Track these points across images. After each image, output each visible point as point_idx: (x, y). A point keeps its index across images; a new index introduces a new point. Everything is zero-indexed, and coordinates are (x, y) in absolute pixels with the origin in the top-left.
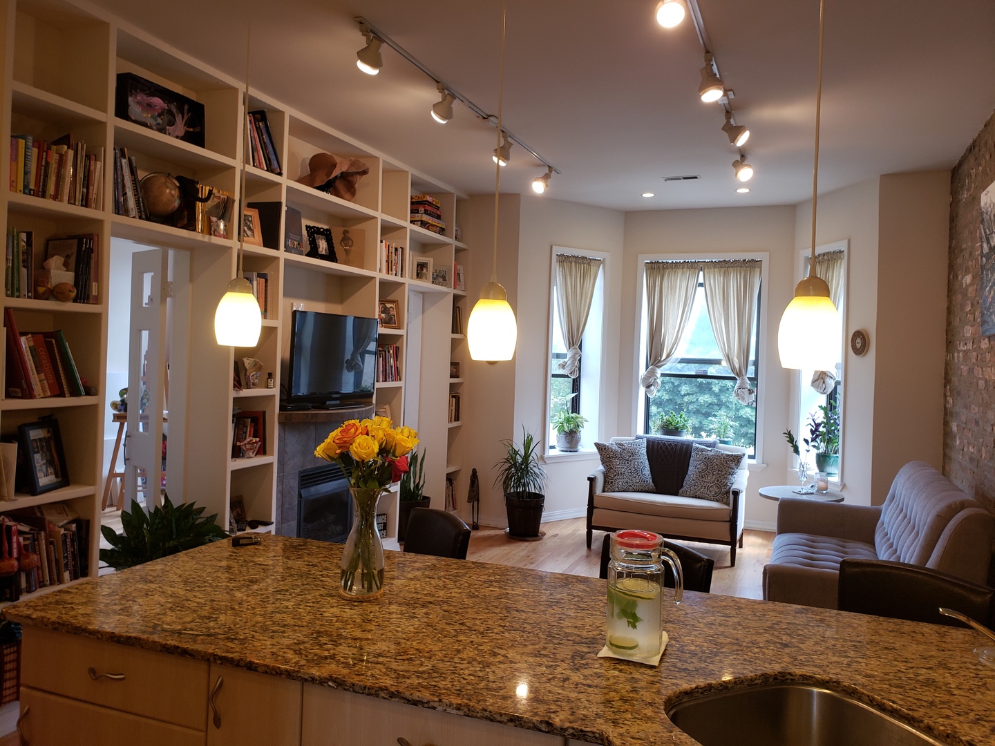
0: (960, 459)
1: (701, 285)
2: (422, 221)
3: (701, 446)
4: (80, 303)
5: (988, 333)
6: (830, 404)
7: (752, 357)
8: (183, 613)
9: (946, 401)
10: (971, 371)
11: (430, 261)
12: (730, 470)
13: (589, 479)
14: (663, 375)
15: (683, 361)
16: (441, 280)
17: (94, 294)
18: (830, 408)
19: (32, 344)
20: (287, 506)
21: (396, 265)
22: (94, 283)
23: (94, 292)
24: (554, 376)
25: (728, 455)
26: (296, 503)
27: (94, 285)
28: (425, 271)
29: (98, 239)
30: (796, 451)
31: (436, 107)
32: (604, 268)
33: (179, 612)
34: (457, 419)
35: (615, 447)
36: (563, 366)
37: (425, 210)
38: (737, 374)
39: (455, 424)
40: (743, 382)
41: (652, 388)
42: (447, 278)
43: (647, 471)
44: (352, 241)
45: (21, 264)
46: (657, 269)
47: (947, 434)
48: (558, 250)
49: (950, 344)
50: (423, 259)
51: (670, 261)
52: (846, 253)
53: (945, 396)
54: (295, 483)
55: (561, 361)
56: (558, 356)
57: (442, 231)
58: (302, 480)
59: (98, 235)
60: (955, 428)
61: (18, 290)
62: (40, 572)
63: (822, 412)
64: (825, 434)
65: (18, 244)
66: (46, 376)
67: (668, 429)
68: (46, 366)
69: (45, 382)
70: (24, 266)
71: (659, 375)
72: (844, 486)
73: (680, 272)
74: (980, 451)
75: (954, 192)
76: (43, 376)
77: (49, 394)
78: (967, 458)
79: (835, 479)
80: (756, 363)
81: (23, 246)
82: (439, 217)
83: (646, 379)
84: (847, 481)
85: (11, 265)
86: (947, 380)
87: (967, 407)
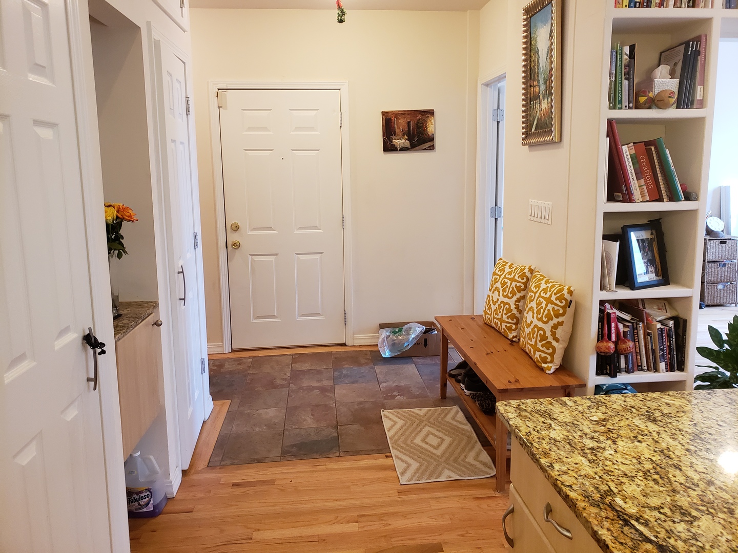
4: (683, 108)
8: (656, 487)
17: (698, 98)
19: (633, 152)
22: (699, 87)
23: (699, 96)
27: (699, 89)
29: (706, 39)
33: (651, 483)
45: (624, 77)
59: (706, 36)
61: (621, 102)
62: (639, 357)
65: (621, 58)
66: (646, 182)
68: (647, 173)
69: (645, 187)
70: (626, 79)
76: (642, 181)
77: (648, 199)
81: (626, 59)
85: (614, 79)
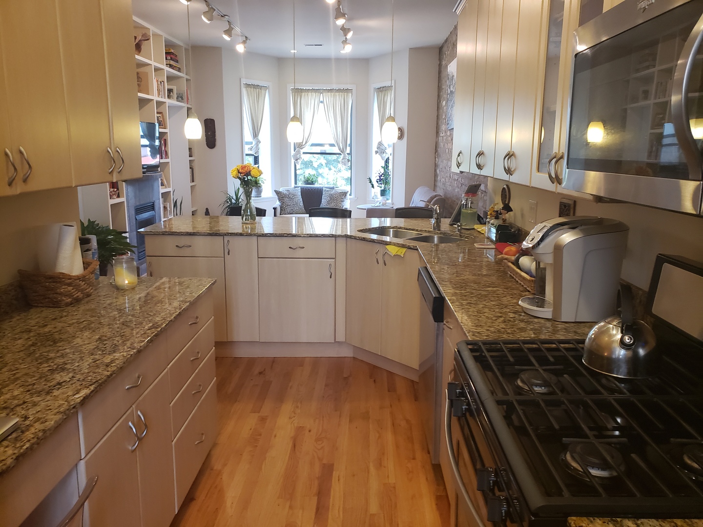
0: (439, 184)
1: (322, 102)
2: (170, 64)
3: (327, 189)
5: (449, 129)
6: (386, 165)
7: (349, 142)
9: (436, 160)
10: (444, 145)
11: (175, 88)
12: (342, 200)
13: (274, 208)
14: (304, 153)
15: (313, 145)
16: (180, 99)
18: (386, 167)
20: (132, 224)
21: (161, 91)
24: (247, 155)
25: (340, 192)
26: (135, 223)
28: (172, 94)
30: (373, 186)
31: (205, 13)
32: (269, 92)
34: (193, 181)
35: (285, 192)
36: (251, 149)
37: (171, 58)
38: (342, 152)
39: (193, 184)
40: (345, 156)
41: (299, 160)
42: (183, 98)
43: (302, 204)
44: (141, 79)
46: (298, 91)
47: (436, 175)
48: (244, 81)
49: (437, 133)
50: (170, 87)
51: (305, 88)
52: (393, 87)
53: (435, 158)
54: (133, 212)
55: (250, 146)
56: (248, 143)
57: (179, 70)
58: (136, 211)
60: (438, 172)
63: (383, 169)
64: (384, 179)
67: (307, 182)
71: (302, 153)
72: (393, 204)
73: (310, 94)
74: (446, 180)
75: (440, 60)
78: (442, 184)
79: (390, 201)
80: (351, 145)
82: (177, 61)
83: (295, 156)
84: (394, 202)
86: (436, 151)
87: (442, 162)
